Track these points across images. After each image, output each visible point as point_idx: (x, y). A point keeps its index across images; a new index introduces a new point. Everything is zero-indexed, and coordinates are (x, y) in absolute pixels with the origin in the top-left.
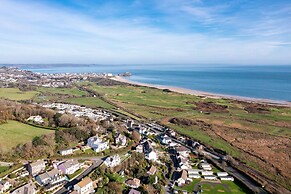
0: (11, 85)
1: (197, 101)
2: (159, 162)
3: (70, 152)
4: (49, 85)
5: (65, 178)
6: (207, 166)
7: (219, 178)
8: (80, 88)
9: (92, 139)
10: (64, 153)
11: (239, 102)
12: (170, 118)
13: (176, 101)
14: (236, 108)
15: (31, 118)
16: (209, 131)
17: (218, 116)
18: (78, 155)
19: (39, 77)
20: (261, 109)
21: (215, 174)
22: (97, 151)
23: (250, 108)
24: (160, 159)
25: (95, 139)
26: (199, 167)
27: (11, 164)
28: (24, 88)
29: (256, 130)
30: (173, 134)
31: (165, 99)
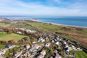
0: (2, 22)
1: (61, 27)
2: (59, 45)
3: (35, 42)
4: (13, 22)
5: (36, 50)
6: (73, 46)
7: (78, 50)
8: (23, 23)
9: (40, 38)
10: (33, 43)
11: (73, 27)
12: (55, 32)
13: (54, 27)
14: (73, 29)
15: (18, 32)
16: (68, 36)
17: (69, 31)
18: (37, 43)
19: (9, 20)
20: (81, 29)
21: (76, 49)
22: (42, 42)
23: (77, 29)
24: (59, 44)
25: (41, 38)
26: (71, 46)
27: (20, 46)
28: (6, 23)
29: (82, 35)
30: (59, 37)
31: (51, 26)
